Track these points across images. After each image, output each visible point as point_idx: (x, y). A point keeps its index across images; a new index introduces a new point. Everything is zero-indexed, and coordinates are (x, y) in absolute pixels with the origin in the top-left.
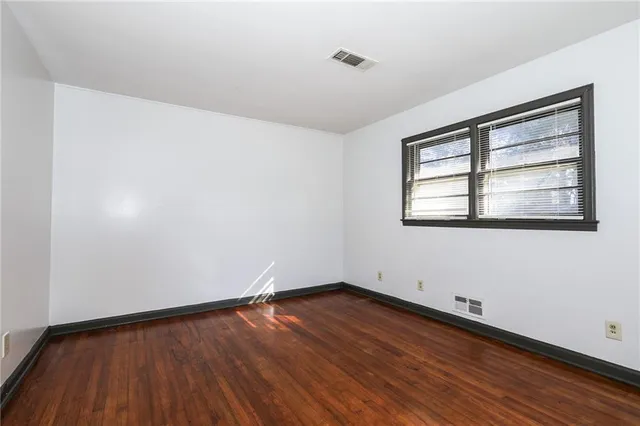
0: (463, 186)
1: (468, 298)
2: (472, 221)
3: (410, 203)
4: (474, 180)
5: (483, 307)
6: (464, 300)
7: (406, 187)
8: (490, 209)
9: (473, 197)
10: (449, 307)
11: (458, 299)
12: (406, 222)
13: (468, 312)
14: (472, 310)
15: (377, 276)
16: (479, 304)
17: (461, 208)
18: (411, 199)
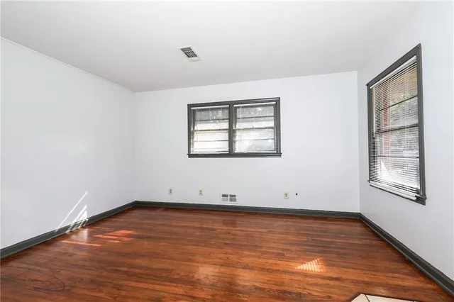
0: (225, 136)
1: (229, 194)
2: (231, 154)
3: (193, 144)
4: (231, 132)
5: (237, 198)
6: (227, 196)
7: (191, 134)
8: (239, 148)
9: (231, 142)
10: (218, 201)
11: (224, 196)
12: (191, 156)
13: (229, 202)
14: (231, 200)
15: (168, 192)
16: (235, 196)
17: (224, 147)
18: (193, 142)
